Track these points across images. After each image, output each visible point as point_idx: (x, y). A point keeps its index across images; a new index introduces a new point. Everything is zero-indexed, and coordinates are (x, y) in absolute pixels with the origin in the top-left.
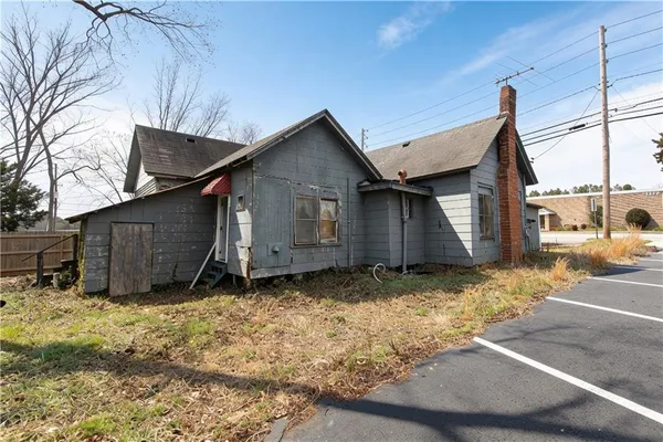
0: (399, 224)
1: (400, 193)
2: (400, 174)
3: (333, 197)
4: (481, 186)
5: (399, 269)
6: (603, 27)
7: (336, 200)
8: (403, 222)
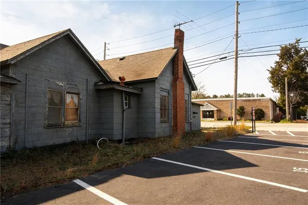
0: (121, 111)
1: (121, 92)
2: (120, 78)
3: (76, 92)
4: (163, 90)
5: (120, 141)
6: (237, 2)
7: (78, 94)
8: (123, 111)
